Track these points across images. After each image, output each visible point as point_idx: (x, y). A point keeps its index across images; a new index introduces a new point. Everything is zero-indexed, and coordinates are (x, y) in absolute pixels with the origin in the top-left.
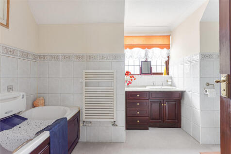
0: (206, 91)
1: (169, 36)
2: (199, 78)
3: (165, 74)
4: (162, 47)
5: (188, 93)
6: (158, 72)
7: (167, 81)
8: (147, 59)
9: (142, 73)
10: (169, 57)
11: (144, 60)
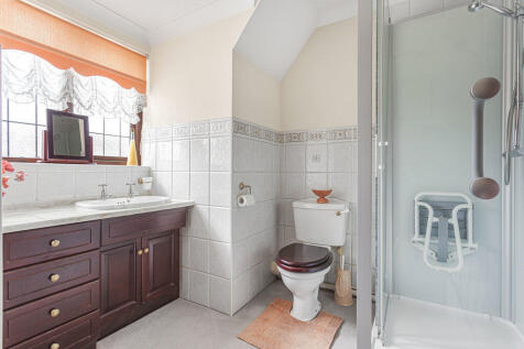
0: (242, 201)
1: (144, 58)
2: (230, 173)
3: (133, 163)
4: (125, 80)
5: (202, 208)
6: (108, 154)
7: (141, 182)
8: (70, 105)
9: (52, 156)
10: (140, 115)
11: (60, 107)
